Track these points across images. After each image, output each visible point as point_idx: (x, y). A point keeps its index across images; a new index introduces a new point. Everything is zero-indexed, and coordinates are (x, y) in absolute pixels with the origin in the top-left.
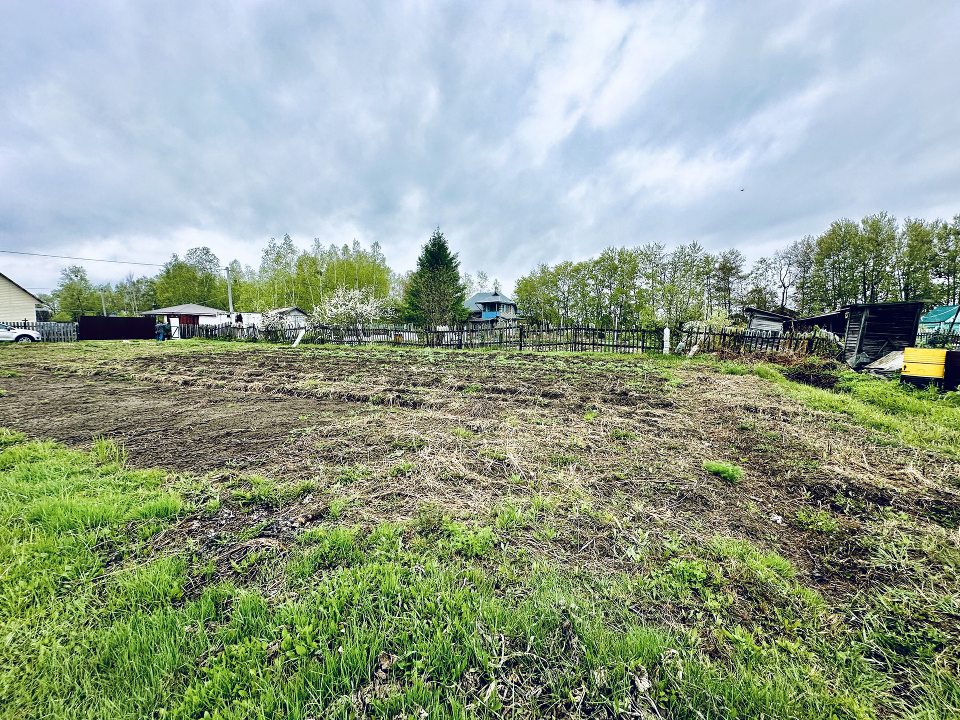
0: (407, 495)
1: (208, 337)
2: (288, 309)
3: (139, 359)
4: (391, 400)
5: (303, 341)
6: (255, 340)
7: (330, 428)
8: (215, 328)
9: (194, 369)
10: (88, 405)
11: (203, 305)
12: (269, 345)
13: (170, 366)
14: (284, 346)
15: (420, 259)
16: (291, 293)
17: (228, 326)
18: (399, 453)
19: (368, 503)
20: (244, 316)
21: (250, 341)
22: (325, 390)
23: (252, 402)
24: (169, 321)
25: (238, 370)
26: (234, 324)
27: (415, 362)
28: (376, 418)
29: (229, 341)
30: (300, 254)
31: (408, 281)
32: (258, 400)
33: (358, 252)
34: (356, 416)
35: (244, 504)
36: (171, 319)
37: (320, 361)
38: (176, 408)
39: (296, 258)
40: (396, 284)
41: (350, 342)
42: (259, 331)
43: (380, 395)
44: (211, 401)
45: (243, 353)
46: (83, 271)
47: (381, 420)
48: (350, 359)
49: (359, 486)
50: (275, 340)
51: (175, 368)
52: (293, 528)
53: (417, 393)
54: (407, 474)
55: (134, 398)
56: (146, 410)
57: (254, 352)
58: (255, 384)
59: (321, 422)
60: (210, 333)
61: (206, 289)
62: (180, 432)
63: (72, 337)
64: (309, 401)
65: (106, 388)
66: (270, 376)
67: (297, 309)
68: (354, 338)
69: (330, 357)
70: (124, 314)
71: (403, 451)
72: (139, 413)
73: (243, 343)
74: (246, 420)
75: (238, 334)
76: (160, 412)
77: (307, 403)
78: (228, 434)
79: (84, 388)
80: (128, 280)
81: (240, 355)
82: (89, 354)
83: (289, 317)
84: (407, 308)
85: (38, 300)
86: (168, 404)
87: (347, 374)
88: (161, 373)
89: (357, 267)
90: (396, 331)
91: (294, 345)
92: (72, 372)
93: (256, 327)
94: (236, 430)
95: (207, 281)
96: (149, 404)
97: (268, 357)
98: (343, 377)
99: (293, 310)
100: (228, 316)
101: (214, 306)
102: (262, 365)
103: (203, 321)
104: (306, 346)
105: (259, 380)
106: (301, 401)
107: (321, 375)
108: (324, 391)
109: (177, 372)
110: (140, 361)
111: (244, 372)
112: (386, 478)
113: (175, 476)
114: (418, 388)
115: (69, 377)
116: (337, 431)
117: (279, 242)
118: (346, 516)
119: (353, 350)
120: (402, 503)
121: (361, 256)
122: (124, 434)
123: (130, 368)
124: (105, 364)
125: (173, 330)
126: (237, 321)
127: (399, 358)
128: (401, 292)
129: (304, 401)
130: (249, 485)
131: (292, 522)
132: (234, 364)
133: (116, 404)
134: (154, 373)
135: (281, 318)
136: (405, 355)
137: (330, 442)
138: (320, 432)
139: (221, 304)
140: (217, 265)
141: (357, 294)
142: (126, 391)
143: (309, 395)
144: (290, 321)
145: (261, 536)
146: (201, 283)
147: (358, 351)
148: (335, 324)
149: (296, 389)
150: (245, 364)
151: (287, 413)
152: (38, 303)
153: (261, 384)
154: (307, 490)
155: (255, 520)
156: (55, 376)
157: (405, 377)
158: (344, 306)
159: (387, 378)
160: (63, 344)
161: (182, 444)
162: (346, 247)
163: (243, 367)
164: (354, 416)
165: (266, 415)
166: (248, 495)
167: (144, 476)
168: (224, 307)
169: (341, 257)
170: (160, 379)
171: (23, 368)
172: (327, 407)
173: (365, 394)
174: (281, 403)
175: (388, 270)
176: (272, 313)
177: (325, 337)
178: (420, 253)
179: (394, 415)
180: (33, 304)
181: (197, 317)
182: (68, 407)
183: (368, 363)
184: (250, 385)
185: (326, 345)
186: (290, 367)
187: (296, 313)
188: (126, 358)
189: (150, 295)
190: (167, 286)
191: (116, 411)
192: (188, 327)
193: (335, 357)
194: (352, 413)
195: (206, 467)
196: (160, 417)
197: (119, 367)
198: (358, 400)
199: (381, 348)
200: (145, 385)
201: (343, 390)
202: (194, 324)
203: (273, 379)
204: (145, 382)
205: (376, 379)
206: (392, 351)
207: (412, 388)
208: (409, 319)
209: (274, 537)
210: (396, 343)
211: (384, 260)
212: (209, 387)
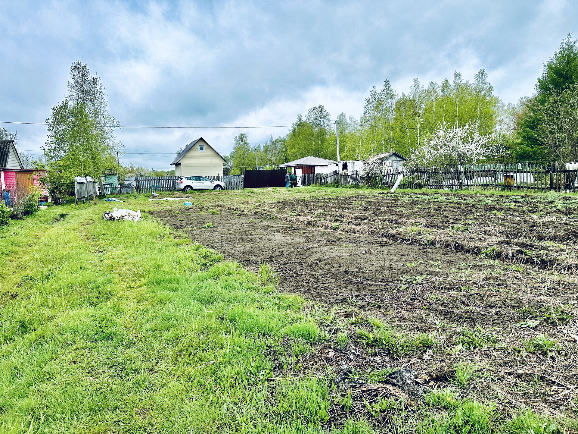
0: (554, 383)
1: (322, 184)
2: (387, 155)
3: (278, 202)
4: (510, 255)
5: (401, 186)
6: (357, 186)
7: (441, 279)
8: (327, 176)
9: (315, 212)
10: (253, 237)
11: (317, 156)
12: (370, 190)
13: (298, 208)
14: (383, 191)
15: (540, 81)
16: (389, 139)
17: (336, 174)
18: (532, 323)
19: (501, 379)
20: (349, 164)
21: (353, 187)
22: (430, 237)
23: (361, 244)
24: (295, 171)
25: (346, 213)
26: (342, 172)
27: (536, 209)
28: (494, 274)
29: (337, 187)
30: (399, 97)
31: (520, 110)
32: (366, 243)
33: (459, 85)
34: (469, 270)
35: (367, 344)
36: (297, 170)
37: (419, 206)
38: (305, 245)
39: (394, 102)
40: (504, 117)
41: (450, 186)
42: (362, 178)
43: (494, 247)
44: (329, 241)
45: (349, 198)
46: (246, 137)
47: (501, 278)
48: (453, 205)
49: (486, 354)
50: (374, 186)
51: (301, 211)
52: (418, 383)
53: (546, 249)
54: (550, 354)
55: (278, 233)
56: (287, 244)
57: (358, 198)
58: (362, 227)
59: (431, 272)
60: (323, 180)
61: (320, 143)
62: (310, 265)
63: (241, 186)
64: (414, 247)
65: (261, 225)
66: (374, 220)
67: (394, 154)
68: (455, 182)
69: (430, 202)
70: (268, 168)
71: (538, 322)
72: (283, 246)
73: (348, 189)
74: (359, 261)
75: (344, 180)
76: (296, 246)
77: (412, 250)
78: (346, 272)
79: (249, 224)
80: (270, 141)
81: (346, 200)
82: (250, 198)
83: (387, 163)
84: (519, 144)
85: (224, 160)
86: (300, 240)
87: (451, 221)
88: (293, 214)
89: (458, 103)
90: (506, 172)
91: (392, 190)
92: (242, 212)
93: (358, 173)
94: (352, 270)
95: (320, 136)
96: (288, 239)
97: (370, 202)
98: (447, 224)
99: (391, 156)
100: (337, 165)
101: (325, 157)
102: (366, 209)
103: (318, 171)
104: (403, 190)
105: (365, 224)
106: (406, 247)
107: (423, 221)
108: (428, 239)
109: (303, 214)
110: (279, 204)
111: (352, 216)
112: (519, 352)
113: (312, 303)
114: (547, 243)
115: (241, 215)
116: (450, 284)
117: (380, 88)
118: (475, 387)
119: (454, 195)
120: (549, 390)
121: (462, 89)
122: (275, 262)
123: (274, 210)
124: (259, 206)
125: (298, 178)
126: (343, 169)
127: (514, 204)
128: (512, 125)
129: (408, 247)
130: (370, 326)
131: (416, 377)
132: (343, 208)
133: (268, 237)
134: (288, 214)
135: (380, 164)
136: (521, 200)
137: (444, 296)
138: (432, 282)
139: (331, 155)
140: (329, 120)
141: (460, 132)
142: (272, 227)
143: (413, 242)
144: (389, 166)
145: (387, 382)
146: (317, 138)
147: (460, 197)
148: (434, 167)
149: (400, 234)
150: (352, 208)
151: (395, 258)
152: (224, 162)
153: (367, 228)
154: (426, 346)
155: (379, 364)
156: (234, 214)
157: (525, 228)
158: (444, 147)
159: (502, 228)
160: (236, 191)
161: (313, 276)
162: (446, 82)
163: (351, 211)
164: (466, 269)
165: (375, 258)
166: (371, 336)
167: (291, 300)
168: (332, 157)
169: (440, 94)
170: (292, 219)
171: (218, 208)
172: (434, 256)
173: (476, 245)
174: (387, 247)
175: (495, 101)
176: (372, 159)
177: (423, 181)
178: (541, 73)
179: (517, 274)
180: (221, 162)
181: (314, 167)
182: (242, 237)
183: (474, 210)
184: (358, 228)
185: (423, 190)
186: (390, 212)
187: (394, 158)
188: (271, 202)
189: (283, 152)
190: (294, 143)
191: (268, 243)
192: (308, 176)
193: (434, 202)
194: (463, 265)
195: (332, 300)
196: (296, 250)
197: (268, 209)
198: (468, 251)
199: (487, 192)
200: (283, 224)
201: (449, 239)
202: (312, 173)
203: (377, 223)
204: (283, 221)
205: (487, 228)
206: (501, 196)
207: (537, 243)
208: (523, 157)
209: (399, 387)
210: (507, 186)
211: (490, 90)
212: (326, 227)
